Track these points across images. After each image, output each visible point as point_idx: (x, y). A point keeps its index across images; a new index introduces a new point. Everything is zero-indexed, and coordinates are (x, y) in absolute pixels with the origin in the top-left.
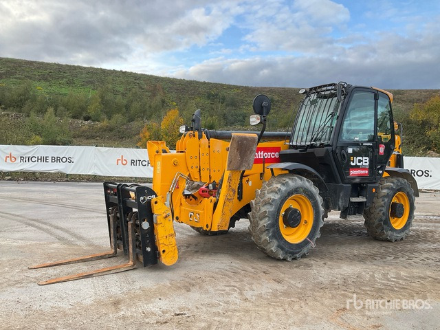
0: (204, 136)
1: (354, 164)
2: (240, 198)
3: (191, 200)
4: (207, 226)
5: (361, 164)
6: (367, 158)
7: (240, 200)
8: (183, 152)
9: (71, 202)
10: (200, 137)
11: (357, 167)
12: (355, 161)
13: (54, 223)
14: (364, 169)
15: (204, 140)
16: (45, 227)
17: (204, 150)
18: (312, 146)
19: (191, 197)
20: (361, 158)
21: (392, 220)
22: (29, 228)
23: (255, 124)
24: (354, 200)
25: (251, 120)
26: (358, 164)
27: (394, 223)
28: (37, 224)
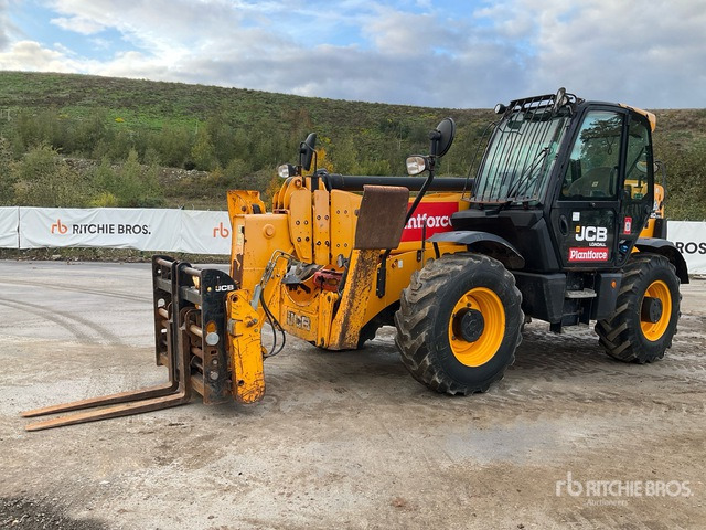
0: (321, 183)
1: (581, 239)
2: (381, 293)
3: (299, 292)
4: (322, 340)
5: (592, 239)
6: (605, 230)
7: (380, 297)
8: (283, 212)
10: (315, 186)
11: (584, 245)
12: (583, 234)
14: (596, 249)
15: (322, 193)
17: (322, 209)
18: (508, 206)
19: (299, 289)
20: (593, 229)
22: (48, 323)
23: (416, 172)
24: (573, 295)
25: (409, 166)
26: (588, 239)
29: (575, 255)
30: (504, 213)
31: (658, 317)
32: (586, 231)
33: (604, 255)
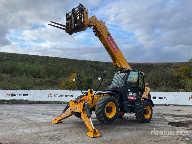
6: (135, 93)
9: (29, 111)
11: (131, 96)
12: (131, 94)
13: (22, 117)
16: (19, 118)
20: (133, 93)
21: (145, 115)
22: (14, 118)
23: (100, 80)
24: (129, 106)
25: (99, 78)
27: (146, 116)
28: (17, 117)
29: (129, 98)
30: (116, 89)
31: (148, 114)
32: (131, 93)
33: (135, 99)
